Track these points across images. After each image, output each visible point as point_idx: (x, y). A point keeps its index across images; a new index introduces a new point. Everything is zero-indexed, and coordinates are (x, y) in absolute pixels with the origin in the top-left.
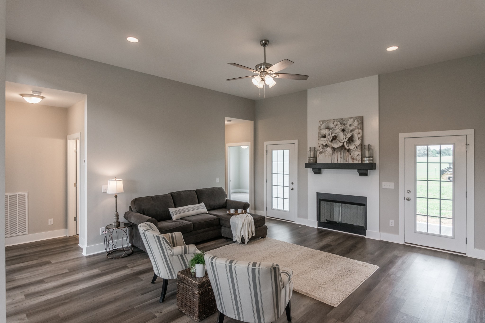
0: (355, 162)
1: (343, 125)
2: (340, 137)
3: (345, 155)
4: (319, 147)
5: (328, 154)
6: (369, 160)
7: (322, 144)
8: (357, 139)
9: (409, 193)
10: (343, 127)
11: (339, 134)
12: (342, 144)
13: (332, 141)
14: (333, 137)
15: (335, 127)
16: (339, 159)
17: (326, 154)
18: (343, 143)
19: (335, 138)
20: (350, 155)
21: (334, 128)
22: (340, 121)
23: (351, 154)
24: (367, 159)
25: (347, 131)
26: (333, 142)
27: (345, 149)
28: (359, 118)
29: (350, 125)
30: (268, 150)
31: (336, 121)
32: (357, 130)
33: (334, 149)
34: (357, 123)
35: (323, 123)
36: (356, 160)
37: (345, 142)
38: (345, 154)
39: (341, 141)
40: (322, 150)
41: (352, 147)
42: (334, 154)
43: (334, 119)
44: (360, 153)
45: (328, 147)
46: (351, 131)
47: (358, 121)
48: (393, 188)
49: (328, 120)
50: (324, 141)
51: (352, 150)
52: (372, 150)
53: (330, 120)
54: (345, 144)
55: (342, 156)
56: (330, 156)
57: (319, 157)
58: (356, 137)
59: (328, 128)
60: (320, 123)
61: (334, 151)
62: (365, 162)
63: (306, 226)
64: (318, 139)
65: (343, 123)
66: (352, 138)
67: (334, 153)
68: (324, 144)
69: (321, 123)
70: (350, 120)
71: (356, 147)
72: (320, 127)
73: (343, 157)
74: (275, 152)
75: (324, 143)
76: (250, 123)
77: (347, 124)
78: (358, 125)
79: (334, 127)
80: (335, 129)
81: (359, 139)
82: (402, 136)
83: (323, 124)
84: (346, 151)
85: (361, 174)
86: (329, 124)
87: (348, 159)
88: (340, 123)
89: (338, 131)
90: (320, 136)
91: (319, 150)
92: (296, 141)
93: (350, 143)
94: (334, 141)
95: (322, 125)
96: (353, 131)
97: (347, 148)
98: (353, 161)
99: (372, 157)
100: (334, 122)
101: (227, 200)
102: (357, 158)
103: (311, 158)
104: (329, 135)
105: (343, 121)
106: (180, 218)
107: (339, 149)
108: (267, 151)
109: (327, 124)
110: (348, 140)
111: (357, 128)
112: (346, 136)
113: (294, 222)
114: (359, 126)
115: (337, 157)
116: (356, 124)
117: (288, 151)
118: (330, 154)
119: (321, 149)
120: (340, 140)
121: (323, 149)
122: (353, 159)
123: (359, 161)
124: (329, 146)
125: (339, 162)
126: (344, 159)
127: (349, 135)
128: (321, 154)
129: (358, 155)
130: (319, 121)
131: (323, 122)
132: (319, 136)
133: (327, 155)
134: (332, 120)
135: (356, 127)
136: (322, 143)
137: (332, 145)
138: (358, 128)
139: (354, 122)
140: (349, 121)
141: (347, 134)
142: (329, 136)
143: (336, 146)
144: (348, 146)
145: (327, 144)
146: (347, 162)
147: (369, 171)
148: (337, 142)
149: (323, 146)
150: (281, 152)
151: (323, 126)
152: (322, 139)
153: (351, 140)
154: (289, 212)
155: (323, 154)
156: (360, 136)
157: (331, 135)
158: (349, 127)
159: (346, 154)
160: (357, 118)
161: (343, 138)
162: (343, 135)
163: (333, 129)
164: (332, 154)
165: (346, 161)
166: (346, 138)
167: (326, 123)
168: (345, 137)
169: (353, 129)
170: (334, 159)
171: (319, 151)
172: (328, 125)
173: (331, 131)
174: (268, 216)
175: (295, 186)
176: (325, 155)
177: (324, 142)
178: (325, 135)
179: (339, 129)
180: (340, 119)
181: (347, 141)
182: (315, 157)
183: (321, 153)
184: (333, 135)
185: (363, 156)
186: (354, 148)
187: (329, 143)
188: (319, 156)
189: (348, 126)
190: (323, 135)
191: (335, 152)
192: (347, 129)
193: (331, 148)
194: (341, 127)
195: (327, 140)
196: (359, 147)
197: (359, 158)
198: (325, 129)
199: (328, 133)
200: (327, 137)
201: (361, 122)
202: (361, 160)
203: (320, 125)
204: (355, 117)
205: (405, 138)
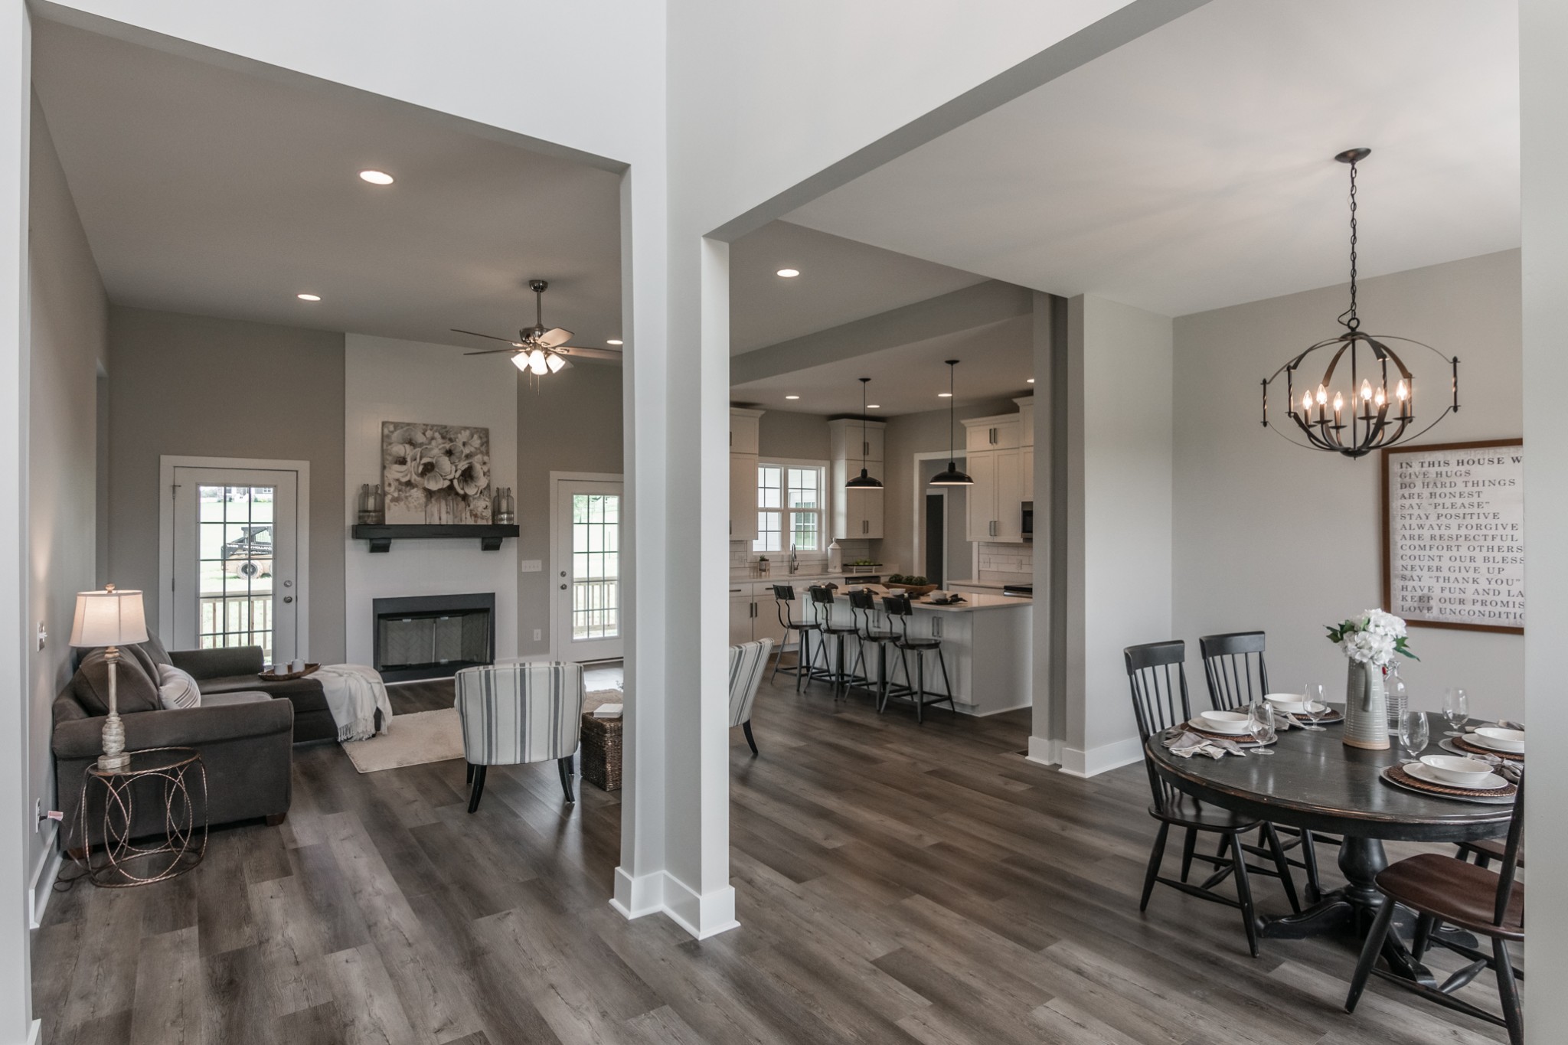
0: (480, 522)
1: (448, 442)
2: (443, 467)
3: (457, 509)
4: (390, 485)
5: (415, 504)
6: (506, 519)
7: (398, 480)
8: (482, 474)
9: (564, 576)
10: (448, 446)
11: (441, 459)
12: (447, 483)
13: (423, 474)
14: (425, 465)
15: (430, 443)
16: (444, 516)
17: (410, 503)
18: (451, 481)
19: (429, 467)
20: (468, 508)
21: (426, 444)
22: (441, 432)
23: (469, 506)
24: (504, 516)
25: (457, 454)
26: (426, 477)
27: (457, 494)
28: (481, 431)
29: (464, 444)
31: (431, 430)
32: (479, 457)
33: (430, 494)
34: (479, 442)
35: (395, 429)
36: (482, 518)
37: (454, 478)
38: (457, 504)
39: (445, 476)
40: (399, 494)
41: (471, 491)
43: (424, 425)
44: (489, 504)
45: (413, 488)
46: (468, 456)
47: (480, 438)
48: (539, 569)
49: (408, 424)
50: (401, 472)
51: (470, 496)
52: (512, 498)
53: (415, 424)
54: (455, 482)
55: (450, 509)
56: (420, 510)
57: (392, 511)
58: (479, 469)
59: (411, 443)
60: (387, 428)
61: (431, 497)
62: (502, 523)
64: (384, 467)
65: (448, 436)
66: (470, 472)
67: (431, 503)
68: (404, 480)
69: (391, 428)
70: (463, 431)
71: (479, 492)
72: (386, 436)
73: (453, 511)
75: (403, 477)
77: (457, 440)
78: (482, 445)
79: (427, 442)
80: (428, 447)
81: (484, 475)
82: (554, 475)
83: (395, 431)
84: (460, 499)
85: (486, 548)
86: (413, 434)
87: (464, 515)
88: (440, 436)
89: (436, 452)
90: (390, 458)
91: (389, 494)
92: (303, 465)
93: (466, 481)
94: (429, 475)
95: (392, 432)
96: (471, 456)
97: (461, 492)
98: (476, 521)
99: (511, 512)
100: (426, 431)
102: (484, 514)
103: (369, 512)
104: (415, 460)
105: (447, 432)
107: (442, 494)
108: (174, 487)
110: (462, 475)
111: (478, 451)
112: (456, 466)
114: (483, 449)
115: (440, 513)
116: (476, 442)
118: (419, 504)
119: (395, 491)
120: (443, 474)
121: (400, 491)
122: (476, 516)
123: (487, 520)
124: (416, 486)
125: (444, 522)
126: (455, 517)
127: (463, 465)
128: (397, 504)
129: (485, 509)
130: (385, 423)
131: (396, 426)
132: (384, 459)
133: (411, 505)
134: (420, 424)
135: (476, 448)
136: (396, 478)
137: (423, 484)
138: (482, 453)
139: (472, 437)
140: (461, 433)
141: (459, 461)
142: (414, 463)
143: (433, 486)
144: (463, 489)
145: (409, 481)
146: (463, 523)
147: (503, 540)
148: (435, 476)
149: (401, 483)
151: (396, 436)
152: (397, 467)
153: (468, 475)
155: (402, 503)
156: (486, 468)
157: (421, 459)
158: (462, 447)
159: (460, 506)
160: (477, 431)
161: (449, 469)
162: (449, 462)
163: (425, 447)
164: (426, 506)
165: (461, 520)
166: (456, 471)
167: (405, 429)
168: (454, 468)
169: (471, 452)
170: (432, 515)
171: (390, 497)
172: (409, 435)
173: (418, 450)
176: (407, 506)
177: (402, 474)
178: (404, 458)
179: (440, 449)
180: (440, 426)
181: (459, 477)
182: (381, 510)
183: (395, 500)
184: (425, 460)
185: (496, 512)
186: (476, 494)
187: (415, 478)
188: (389, 509)
189: (460, 444)
190: (398, 457)
191: (433, 500)
192: (457, 452)
193: (422, 490)
194: (443, 445)
195: (410, 471)
196: (486, 493)
197: (488, 513)
198: (402, 444)
199: (411, 454)
200: (411, 465)
201: (484, 440)
202: (491, 518)
203: (386, 431)
204: (475, 428)
205: (558, 480)
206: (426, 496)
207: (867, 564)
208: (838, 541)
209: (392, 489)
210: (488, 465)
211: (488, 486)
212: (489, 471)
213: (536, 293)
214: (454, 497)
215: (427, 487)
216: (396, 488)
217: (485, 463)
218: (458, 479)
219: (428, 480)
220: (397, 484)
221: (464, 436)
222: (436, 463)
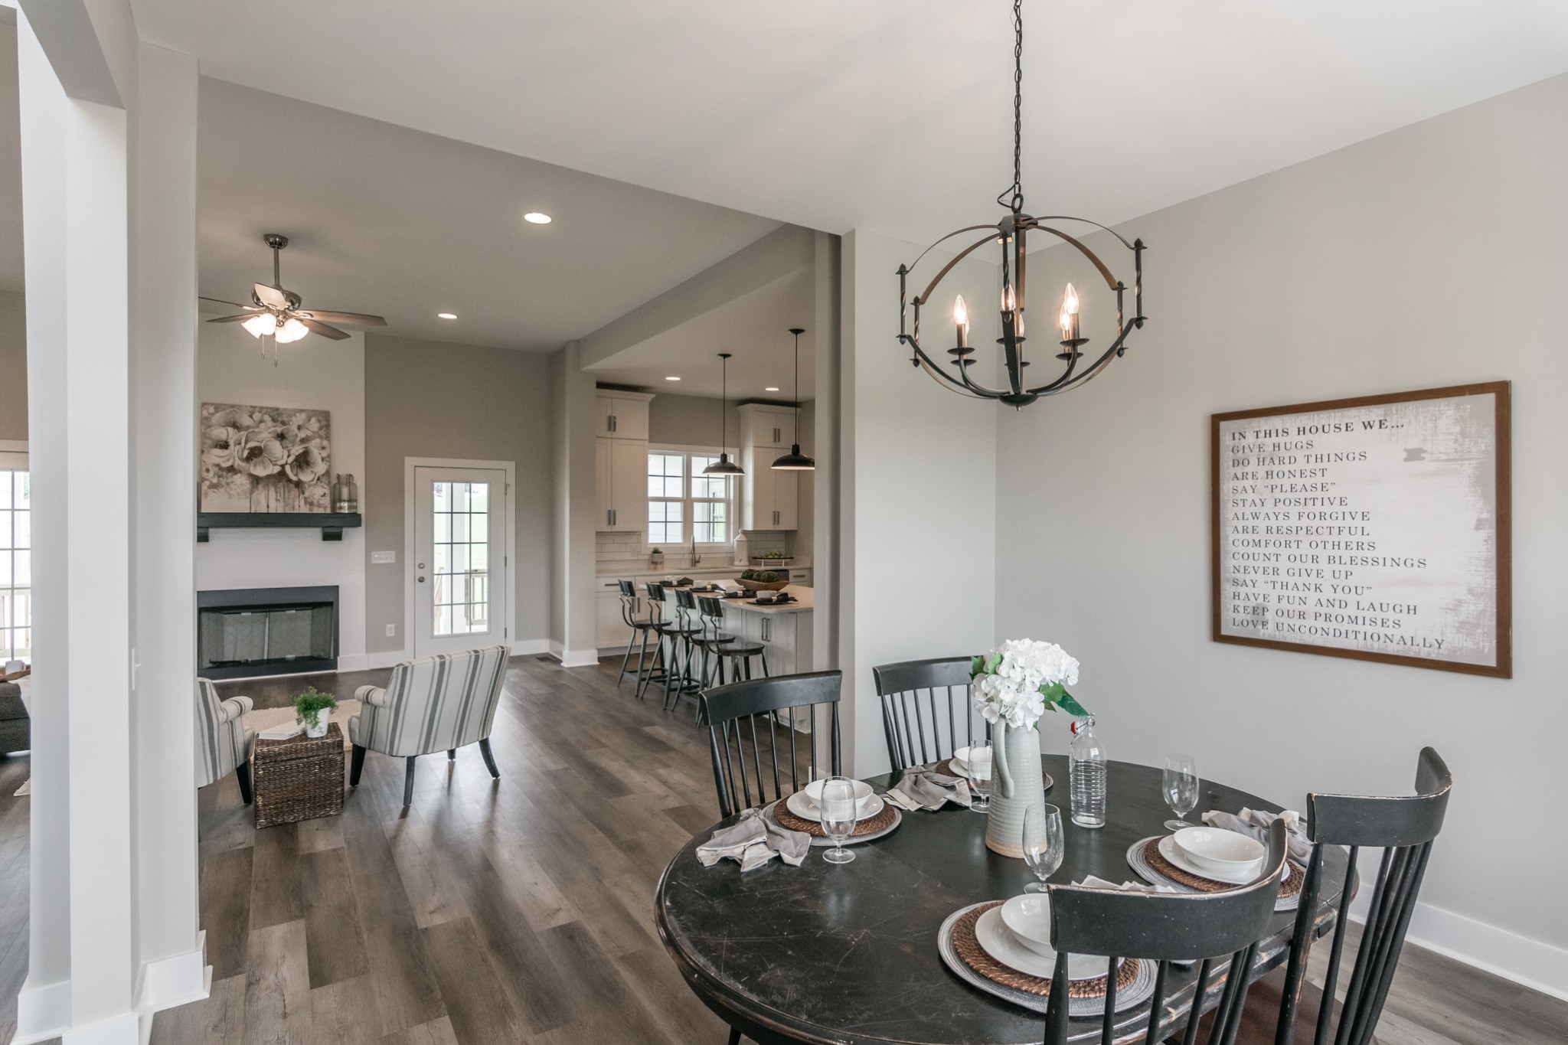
0: (316, 510)
1: (280, 425)
2: (274, 452)
3: (289, 497)
4: (208, 470)
5: (239, 490)
6: (347, 507)
7: (217, 465)
8: (320, 460)
9: (422, 568)
10: (279, 430)
11: (270, 443)
12: (277, 469)
13: (248, 459)
14: (251, 449)
15: (258, 427)
16: (272, 504)
17: (231, 490)
18: (283, 466)
19: (256, 452)
20: (302, 496)
21: (253, 428)
22: (271, 414)
23: (304, 494)
24: (344, 504)
25: (291, 438)
26: (252, 463)
27: (289, 480)
28: (320, 414)
29: (299, 428)
31: (259, 412)
32: (318, 441)
33: (256, 480)
34: (317, 425)
35: (217, 410)
36: (319, 506)
37: (286, 463)
38: (289, 492)
39: (276, 461)
40: (219, 480)
41: (306, 477)
42: (256, 492)
43: (251, 407)
44: (328, 491)
45: (237, 474)
46: (303, 441)
47: (319, 421)
48: (392, 561)
49: (232, 406)
50: (222, 457)
51: (305, 483)
52: (352, 483)
53: (241, 406)
54: (288, 469)
55: (280, 495)
56: (243, 497)
57: (209, 498)
58: (316, 454)
59: (235, 426)
60: (208, 410)
61: (258, 483)
62: (342, 511)
64: (203, 451)
65: (280, 419)
66: (305, 457)
67: (258, 490)
68: (225, 465)
69: (212, 409)
70: (298, 414)
71: (316, 478)
72: (205, 419)
73: (284, 497)
75: (223, 462)
77: (291, 423)
78: (320, 429)
79: (255, 425)
80: (256, 430)
81: (323, 460)
82: (410, 462)
83: (216, 413)
84: (292, 486)
85: (327, 537)
86: (237, 416)
87: (296, 503)
88: (270, 419)
89: (265, 435)
90: (209, 442)
91: (207, 480)
93: (300, 467)
94: (255, 460)
95: (213, 414)
96: (307, 440)
97: (294, 478)
98: (310, 510)
99: (354, 500)
100: (254, 413)
102: (321, 502)
104: (240, 444)
105: (278, 414)
107: (271, 480)
109: (231, 416)
110: (295, 461)
111: (316, 436)
112: (289, 451)
114: (322, 433)
115: (267, 498)
116: (314, 425)
118: (243, 491)
119: (214, 476)
120: (273, 459)
121: (219, 477)
122: (311, 504)
123: (325, 508)
124: (240, 472)
125: (272, 510)
126: (286, 504)
127: (297, 450)
128: (215, 490)
129: (322, 496)
130: (204, 405)
131: (218, 407)
132: (203, 443)
133: (234, 492)
134: (246, 406)
135: (313, 432)
136: (216, 462)
137: (249, 469)
138: (320, 437)
139: (309, 420)
140: (295, 416)
141: (293, 446)
142: (237, 447)
143: (260, 472)
144: (296, 475)
145: (232, 466)
146: (296, 511)
147: (344, 530)
148: (263, 462)
149: (221, 468)
151: (217, 418)
152: (217, 451)
153: (303, 461)
155: (222, 490)
156: (325, 453)
157: (246, 444)
158: (296, 431)
159: (292, 493)
160: (316, 414)
161: (280, 455)
162: (281, 447)
163: (251, 430)
164: (252, 492)
165: (294, 508)
166: (289, 456)
167: (228, 411)
168: (286, 453)
169: (307, 436)
170: (259, 502)
171: (207, 483)
172: (233, 417)
173: (243, 434)
176: (229, 493)
177: (223, 459)
178: (226, 442)
179: (269, 433)
180: (270, 408)
181: (293, 462)
183: (213, 486)
184: (251, 445)
185: (336, 499)
186: (312, 480)
187: (238, 463)
188: (206, 494)
189: (295, 428)
190: (218, 441)
191: (260, 487)
192: (290, 436)
193: (246, 476)
194: (273, 429)
195: (232, 456)
196: (324, 479)
197: (327, 501)
198: (223, 426)
199: (235, 438)
200: (233, 449)
201: (324, 423)
202: (329, 506)
203: (205, 413)
204: (313, 411)
205: (415, 467)
206: (252, 483)
207: (776, 557)
208: (745, 533)
209: (211, 474)
210: (328, 450)
211: (328, 473)
212: (329, 456)
213: (273, 249)
214: (285, 483)
215: (253, 472)
216: (215, 474)
217: (323, 448)
218: (291, 464)
219: (255, 466)
220: (216, 469)
221: (299, 419)
222: (265, 447)
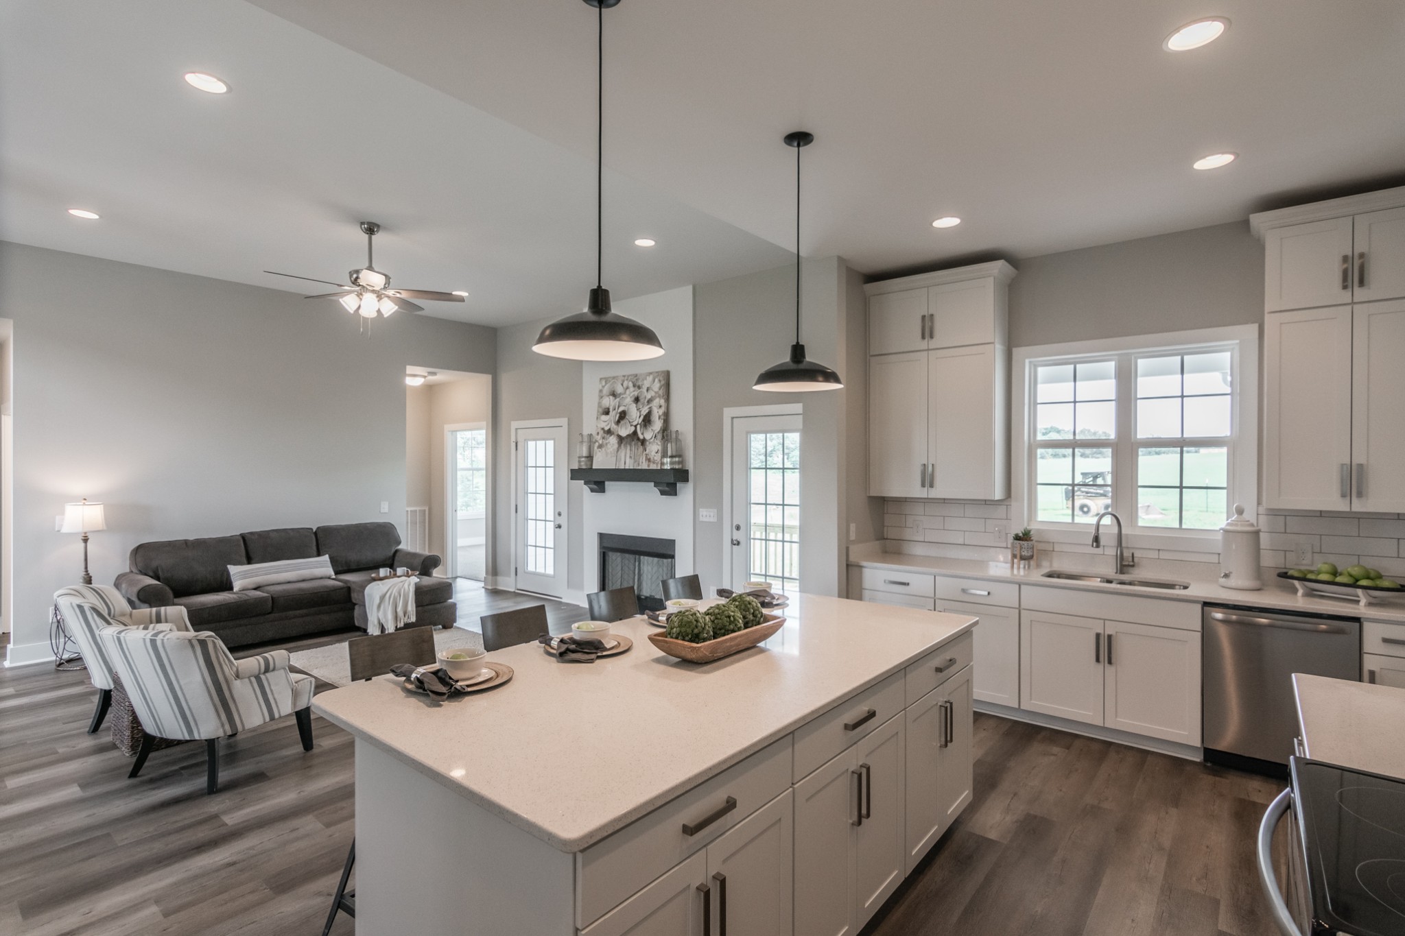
0: (652, 467)
1: (637, 389)
2: (632, 414)
3: (637, 453)
4: (598, 433)
5: (611, 449)
6: (671, 463)
7: (603, 429)
8: (658, 418)
9: (738, 529)
10: (636, 393)
11: (631, 407)
12: (633, 429)
13: (618, 422)
14: (621, 413)
15: (625, 393)
16: (628, 460)
17: (608, 449)
18: (636, 426)
19: (623, 415)
20: (645, 453)
21: (623, 394)
22: (633, 380)
23: (646, 451)
24: (669, 460)
25: (642, 400)
26: (620, 425)
27: (638, 439)
28: (663, 374)
29: (648, 390)
30: (518, 440)
31: (627, 380)
32: (657, 400)
33: (621, 439)
34: (660, 384)
35: (606, 383)
36: (654, 462)
37: (638, 424)
38: (637, 449)
40: (603, 442)
41: (648, 435)
42: (620, 450)
43: (623, 376)
44: (660, 448)
45: (611, 436)
46: (649, 401)
47: (660, 381)
48: (715, 519)
49: (614, 378)
51: (647, 440)
52: (680, 441)
53: (618, 377)
54: (638, 428)
55: (632, 454)
56: (613, 455)
57: (597, 456)
58: (657, 413)
59: (614, 394)
60: (602, 383)
61: (621, 443)
63: (578, 606)
64: (597, 418)
65: (637, 384)
66: (649, 417)
67: (621, 448)
68: (606, 428)
69: (604, 383)
70: (648, 377)
71: (654, 435)
72: (601, 391)
73: (634, 455)
74: (531, 444)
75: (606, 426)
76: (486, 379)
77: (643, 386)
78: (662, 388)
79: (623, 392)
80: (624, 396)
81: (660, 418)
82: (728, 412)
83: (606, 385)
84: (640, 443)
85: (664, 492)
86: (615, 386)
87: (641, 460)
88: (632, 385)
89: (628, 401)
90: (601, 410)
91: (597, 441)
92: (564, 421)
93: (645, 426)
94: (622, 422)
95: (603, 387)
96: (652, 401)
97: (641, 437)
98: (649, 466)
99: (680, 456)
100: (623, 381)
101: (397, 551)
102: (656, 458)
103: (583, 457)
104: (615, 409)
105: (637, 380)
106: (254, 586)
107: (629, 440)
108: (516, 443)
110: (643, 420)
111: (657, 395)
112: (640, 412)
113: (561, 598)
114: (661, 392)
115: (625, 456)
116: (658, 385)
117: (550, 444)
118: (613, 449)
119: (600, 438)
120: (631, 421)
121: (603, 438)
122: (649, 460)
123: (657, 464)
124: (613, 433)
125: (627, 467)
126: (635, 461)
127: (645, 411)
128: (600, 450)
129: (656, 453)
130: (601, 379)
131: (606, 380)
132: (598, 411)
133: (609, 451)
134: (620, 377)
135: (656, 393)
136: (602, 427)
137: (618, 431)
138: (659, 396)
139: (654, 382)
140: (646, 379)
141: (643, 407)
142: (614, 412)
143: (624, 432)
144: (643, 434)
145: (610, 429)
146: (640, 468)
147: (677, 485)
148: (625, 423)
149: (604, 431)
150: (541, 444)
151: (606, 390)
152: (604, 418)
153: (647, 420)
154: (554, 577)
155: (603, 449)
156: (661, 411)
157: (618, 409)
158: (645, 391)
159: (639, 450)
160: (660, 375)
161: (635, 415)
162: (636, 409)
163: (621, 397)
164: (618, 450)
165: (639, 464)
166: (640, 417)
167: (611, 382)
168: (638, 414)
169: (652, 397)
170: (621, 460)
171: (597, 444)
172: (613, 387)
173: (618, 399)
174: (519, 588)
175: (563, 520)
176: (606, 452)
177: (606, 423)
178: (609, 409)
179: (631, 397)
180: (633, 375)
181: (641, 422)
182: (590, 458)
183: (600, 446)
184: (621, 409)
185: (663, 455)
186: (651, 438)
187: (614, 426)
188: (596, 453)
189: (644, 390)
190: (605, 409)
191: (622, 445)
192: (641, 398)
193: (616, 436)
194: (633, 393)
195: (611, 420)
196: (659, 436)
197: (658, 458)
198: (609, 396)
199: (613, 405)
200: (612, 414)
201: (665, 382)
202: (660, 462)
203: (601, 387)
204: (657, 372)
205: (733, 418)
206: (618, 442)
209: (599, 436)
210: (663, 408)
211: (662, 430)
212: (664, 414)
214: (636, 442)
215: (620, 434)
216: (601, 436)
217: (660, 407)
218: (640, 424)
220: (602, 432)
221: (648, 381)
222: (627, 410)
